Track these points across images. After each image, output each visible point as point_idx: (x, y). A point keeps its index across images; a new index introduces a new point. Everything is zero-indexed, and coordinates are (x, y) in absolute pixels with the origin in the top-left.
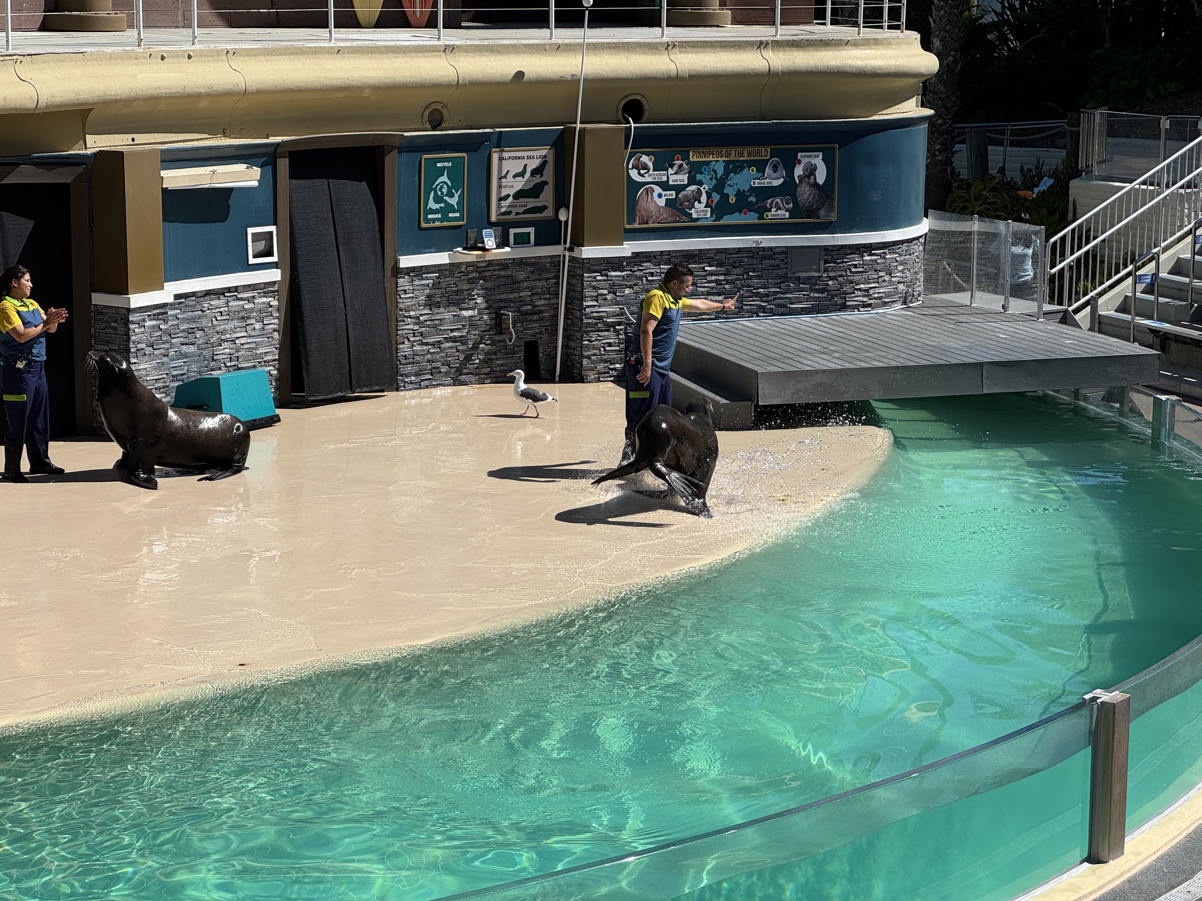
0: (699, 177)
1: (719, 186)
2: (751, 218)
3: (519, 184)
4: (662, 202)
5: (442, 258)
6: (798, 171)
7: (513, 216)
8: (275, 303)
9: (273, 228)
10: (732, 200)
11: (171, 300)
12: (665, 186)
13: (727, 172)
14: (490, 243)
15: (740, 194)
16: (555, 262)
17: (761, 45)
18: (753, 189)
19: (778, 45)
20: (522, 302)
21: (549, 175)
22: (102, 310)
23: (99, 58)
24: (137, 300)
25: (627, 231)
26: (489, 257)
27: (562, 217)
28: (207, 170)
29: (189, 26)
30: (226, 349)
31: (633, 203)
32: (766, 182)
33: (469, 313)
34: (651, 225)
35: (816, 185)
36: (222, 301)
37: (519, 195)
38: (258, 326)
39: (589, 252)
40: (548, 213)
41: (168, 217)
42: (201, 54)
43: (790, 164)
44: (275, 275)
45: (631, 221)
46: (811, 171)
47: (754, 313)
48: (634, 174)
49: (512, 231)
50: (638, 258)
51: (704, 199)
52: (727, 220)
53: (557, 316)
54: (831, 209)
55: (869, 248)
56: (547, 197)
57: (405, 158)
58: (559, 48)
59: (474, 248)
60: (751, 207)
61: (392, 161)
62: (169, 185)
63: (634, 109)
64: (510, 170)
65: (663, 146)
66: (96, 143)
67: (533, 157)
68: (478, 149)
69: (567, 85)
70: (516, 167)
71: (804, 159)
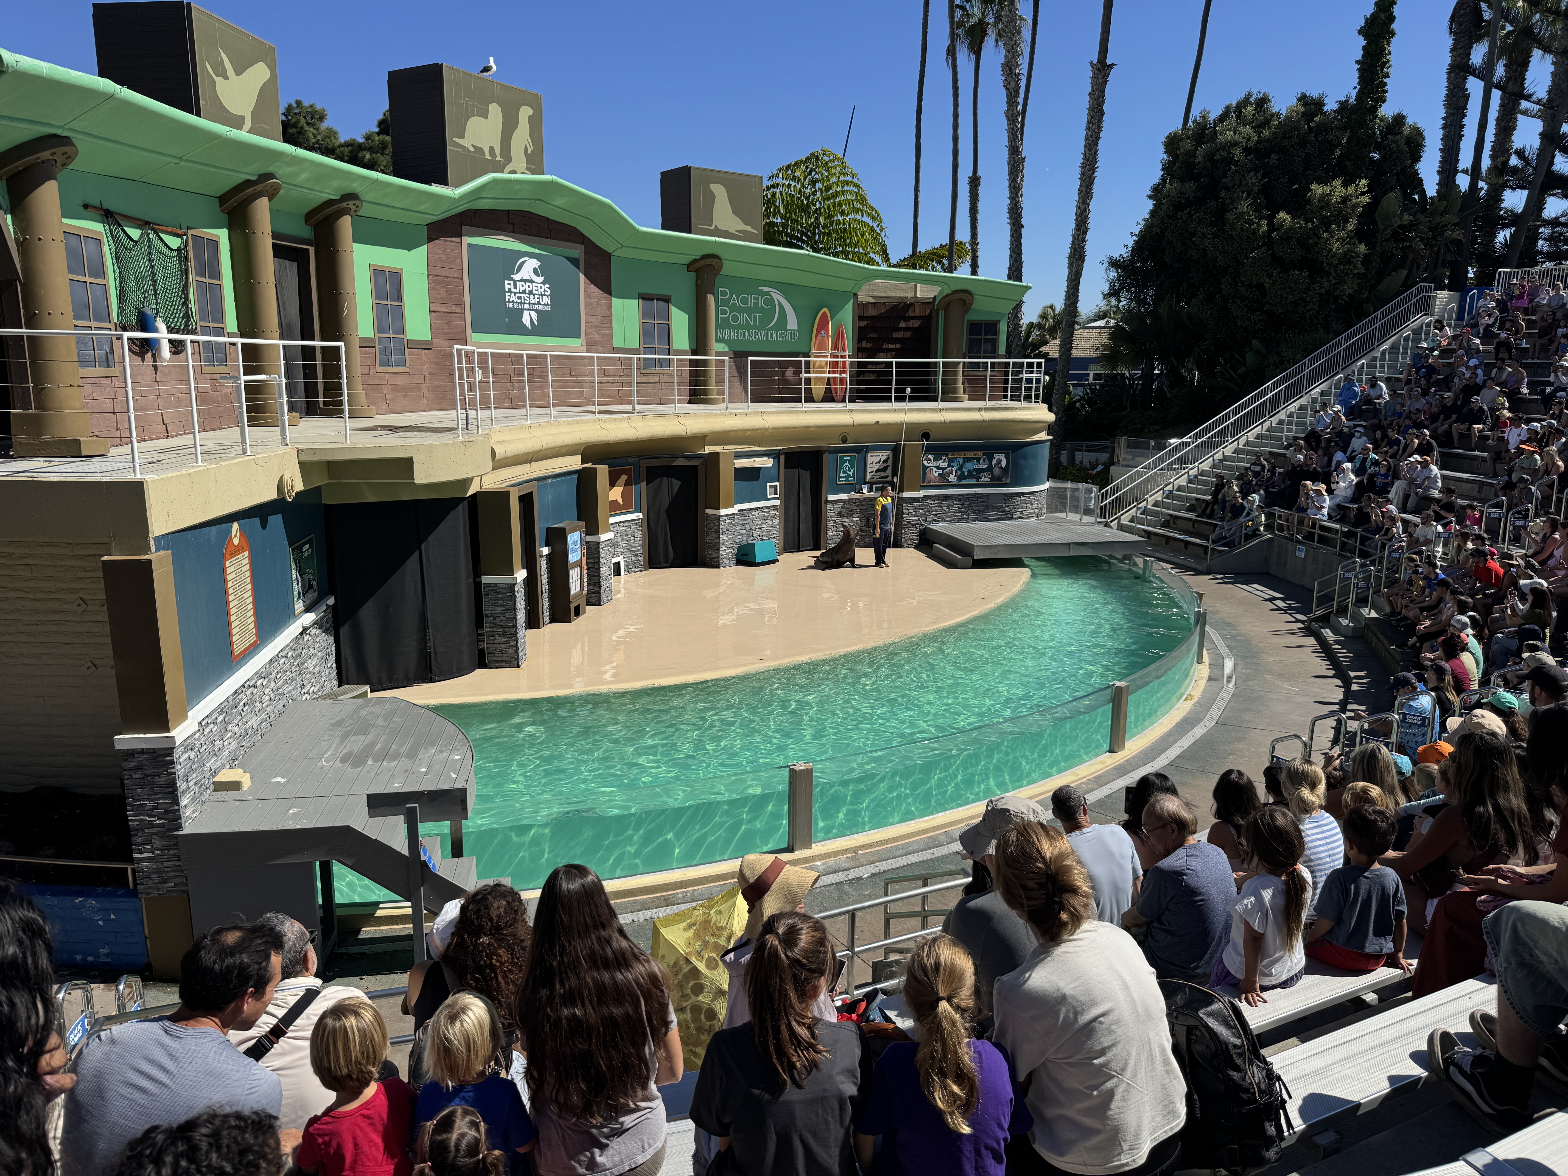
0: (952, 464)
1: (961, 468)
2: (974, 481)
3: (877, 466)
5: (844, 496)
6: (994, 462)
7: (875, 479)
8: (778, 514)
9: (777, 483)
10: (966, 473)
11: (736, 512)
12: (938, 468)
13: (964, 462)
14: (865, 490)
15: (969, 471)
17: (980, 409)
18: (975, 469)
19: (987, 409)
21: (890, 463)
22: (709, 516)
23: (711, 415)
24: (723, 512)
25: (921, 486)
26: (864, 496)
28: (752, 460)
29: (746, 402)
30: (758, 532)
31: (924, 475)
32: (980, 466)
34: (932, 484)
35: (1001, 467)
36: (756, 513)
37: (877, 471)
38: (771, 523)
39: (906, 495)
40: (889, 479)
41: (737, 478)
42: (751, 413)
43: (991, 458)
44: (778, 502)
45: (923, 482)
46: (1000, 461)
47: (974, 521)
48: (925, 463)
49: (874, 486)
50: (926, 497)
51: (954, 473)
52: (964, 482)
54: (1007, 478)
55: (1023, 494)
56: (889, 472)
57: (831, 455)
58: (895, 410)
59: (859, 492)
60: (974, 477)
61: (826, 456)
62: (737, 466)
63: (926, 436)
64: (875, 460)
65: (938, 451)
66: (709, 449)
67: (884, 455)
68: (862, 452)
69: (898, 426)
70: (877, 459)
71: (997, 457)
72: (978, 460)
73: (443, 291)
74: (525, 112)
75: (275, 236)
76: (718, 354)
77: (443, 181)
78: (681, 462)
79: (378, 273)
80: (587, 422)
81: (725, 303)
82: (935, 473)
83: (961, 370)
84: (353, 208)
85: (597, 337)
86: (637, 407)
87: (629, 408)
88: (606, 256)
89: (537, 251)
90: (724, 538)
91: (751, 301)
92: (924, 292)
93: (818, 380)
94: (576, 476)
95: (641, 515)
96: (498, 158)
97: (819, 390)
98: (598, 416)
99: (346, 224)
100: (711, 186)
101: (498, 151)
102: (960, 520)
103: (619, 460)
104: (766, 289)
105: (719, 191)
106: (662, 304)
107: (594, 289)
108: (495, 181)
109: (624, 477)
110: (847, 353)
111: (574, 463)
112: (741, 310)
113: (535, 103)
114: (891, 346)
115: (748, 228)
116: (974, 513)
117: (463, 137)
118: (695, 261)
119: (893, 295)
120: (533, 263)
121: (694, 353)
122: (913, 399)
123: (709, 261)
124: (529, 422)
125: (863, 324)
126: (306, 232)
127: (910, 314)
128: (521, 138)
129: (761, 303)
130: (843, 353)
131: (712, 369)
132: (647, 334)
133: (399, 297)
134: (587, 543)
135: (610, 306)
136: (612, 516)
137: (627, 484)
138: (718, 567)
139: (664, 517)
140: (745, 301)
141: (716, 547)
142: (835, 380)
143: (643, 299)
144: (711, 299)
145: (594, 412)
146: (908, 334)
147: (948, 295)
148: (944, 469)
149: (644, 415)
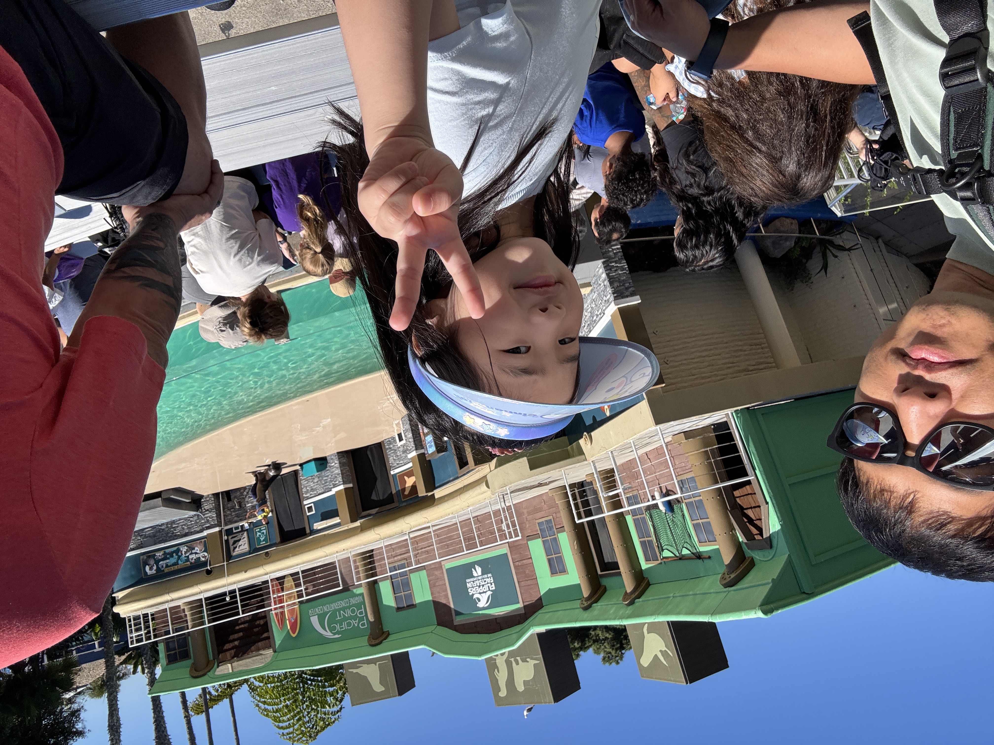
0: (186, 558)
1: (179, 557)
2: (168, 551)
3: (240, 543)
4: (196, 548)
6: (155, 568)
7: (240, 534)
8: (304, 495)
9: (308, 514)
10: (174, 554)
11: (333, 489)
12: (196, 553)
13: (177, 562)
14: (246, 525)
15: (172, 556)
16: (226, 524)
18: (168, 559)
19: (167, 602)
20: (234, 511)
21: (232, 548)
22: (350, 483)
23: (361, 545)
24: (342, 487)
25: (206, 538)
26: (246, 521)
27: (226, 537)
28: (328, 525)
29: (338, 561)
30: (316, 480)
31: (205, 546)
32: (165, 562)
33: (249, 505)
34: (198, 541)
35: (149, 565)
36: (319, 492)
37: (240, 540)
38: (308, 488)
39: (217, 529)
40: (230, 537)
41: (337, 510)
42: (334, 554)
44: (305, 502)
45: (205, 541)
46: (151, 569)
47: (162, 524)
48: (206, 554)
49: (240, 530)
50: (201, 531)
51: (183, 553)
52: (175, 548)
53: (224, 510)
54: (143, 559)
56: (231, 542)
57: (274, 542)
58: (234, 583)
59: (250, 523)
60: (168, 554)
61: (278, 540)
62: (338, 518)
63: (209, 572)
64: (243, 546)
65: (199, 564)
66: (357, 524)
67: (237, 551)
68: (253, 550)
69: (230, 574)
70: (241, 548)
71: (154, 572)
72: (167, 566)
73: (527, 572)
74: (503, 693)
75: (619, 574)
76: (360, 586)
77: (540, 636)
78: (374, 511)
79: (563, 571)
80: (436, 519)
81: (361, 619)
82: (197, 549)
83: (190, 624)
84: (584, 602)
85: (437, 573)
86: (407, 537)
87: (412, 535)
88: (440, 623)
89: (480, 612)
90: (338, 471)
91: (345, 626)
92: (227, 668)
93: (291, 588)
94: (437, 485)
95: (392, 473)
96: (512, 659)
97: (289, 582)
98: (429, 524)
99: (586, 593)
100: (383, 689)
101: (514, 664)
102: (173, 522)
103: (411, 502)
104: (337, 636)
105: (378, 688)
106: (401, 606)
107: (443, 601)
108: (513, 644)
109: (407, 493)
110: (273, 612)
111: (438, 493)
112: (351, 618)
113: (499, 701)
114: (242, 626)
115: (355, 671)
116: (163, 530)
117: (534, 665)
118: (385, 639)
119: (247, 660)
120: (481, 605)
121: (375, 582)
122: (224, 594)
123: (377, 641)
124: (469, 509)
125: (265, 635)
126: (605, 582)
127: (233, 652)
128: (502, 677)
129: (338, 627)
130: (276, 611)
131: (362, 575)
132: (407, 585)
133: (550, 561)
134: (423, 448)
135: (432, 594)
136: (411, 467)
137: (404, 489)
138: (338, 453)
139: (378, 475)
140: (349, 624)
141: (342, 465)
142: (278, 591)
143: (413, 605)
144: (371, 618)
145: (432, 526)
146: (232, 637)
147: (209, 671)
148: (192, 554)
149: (402, 534)
